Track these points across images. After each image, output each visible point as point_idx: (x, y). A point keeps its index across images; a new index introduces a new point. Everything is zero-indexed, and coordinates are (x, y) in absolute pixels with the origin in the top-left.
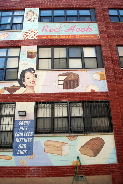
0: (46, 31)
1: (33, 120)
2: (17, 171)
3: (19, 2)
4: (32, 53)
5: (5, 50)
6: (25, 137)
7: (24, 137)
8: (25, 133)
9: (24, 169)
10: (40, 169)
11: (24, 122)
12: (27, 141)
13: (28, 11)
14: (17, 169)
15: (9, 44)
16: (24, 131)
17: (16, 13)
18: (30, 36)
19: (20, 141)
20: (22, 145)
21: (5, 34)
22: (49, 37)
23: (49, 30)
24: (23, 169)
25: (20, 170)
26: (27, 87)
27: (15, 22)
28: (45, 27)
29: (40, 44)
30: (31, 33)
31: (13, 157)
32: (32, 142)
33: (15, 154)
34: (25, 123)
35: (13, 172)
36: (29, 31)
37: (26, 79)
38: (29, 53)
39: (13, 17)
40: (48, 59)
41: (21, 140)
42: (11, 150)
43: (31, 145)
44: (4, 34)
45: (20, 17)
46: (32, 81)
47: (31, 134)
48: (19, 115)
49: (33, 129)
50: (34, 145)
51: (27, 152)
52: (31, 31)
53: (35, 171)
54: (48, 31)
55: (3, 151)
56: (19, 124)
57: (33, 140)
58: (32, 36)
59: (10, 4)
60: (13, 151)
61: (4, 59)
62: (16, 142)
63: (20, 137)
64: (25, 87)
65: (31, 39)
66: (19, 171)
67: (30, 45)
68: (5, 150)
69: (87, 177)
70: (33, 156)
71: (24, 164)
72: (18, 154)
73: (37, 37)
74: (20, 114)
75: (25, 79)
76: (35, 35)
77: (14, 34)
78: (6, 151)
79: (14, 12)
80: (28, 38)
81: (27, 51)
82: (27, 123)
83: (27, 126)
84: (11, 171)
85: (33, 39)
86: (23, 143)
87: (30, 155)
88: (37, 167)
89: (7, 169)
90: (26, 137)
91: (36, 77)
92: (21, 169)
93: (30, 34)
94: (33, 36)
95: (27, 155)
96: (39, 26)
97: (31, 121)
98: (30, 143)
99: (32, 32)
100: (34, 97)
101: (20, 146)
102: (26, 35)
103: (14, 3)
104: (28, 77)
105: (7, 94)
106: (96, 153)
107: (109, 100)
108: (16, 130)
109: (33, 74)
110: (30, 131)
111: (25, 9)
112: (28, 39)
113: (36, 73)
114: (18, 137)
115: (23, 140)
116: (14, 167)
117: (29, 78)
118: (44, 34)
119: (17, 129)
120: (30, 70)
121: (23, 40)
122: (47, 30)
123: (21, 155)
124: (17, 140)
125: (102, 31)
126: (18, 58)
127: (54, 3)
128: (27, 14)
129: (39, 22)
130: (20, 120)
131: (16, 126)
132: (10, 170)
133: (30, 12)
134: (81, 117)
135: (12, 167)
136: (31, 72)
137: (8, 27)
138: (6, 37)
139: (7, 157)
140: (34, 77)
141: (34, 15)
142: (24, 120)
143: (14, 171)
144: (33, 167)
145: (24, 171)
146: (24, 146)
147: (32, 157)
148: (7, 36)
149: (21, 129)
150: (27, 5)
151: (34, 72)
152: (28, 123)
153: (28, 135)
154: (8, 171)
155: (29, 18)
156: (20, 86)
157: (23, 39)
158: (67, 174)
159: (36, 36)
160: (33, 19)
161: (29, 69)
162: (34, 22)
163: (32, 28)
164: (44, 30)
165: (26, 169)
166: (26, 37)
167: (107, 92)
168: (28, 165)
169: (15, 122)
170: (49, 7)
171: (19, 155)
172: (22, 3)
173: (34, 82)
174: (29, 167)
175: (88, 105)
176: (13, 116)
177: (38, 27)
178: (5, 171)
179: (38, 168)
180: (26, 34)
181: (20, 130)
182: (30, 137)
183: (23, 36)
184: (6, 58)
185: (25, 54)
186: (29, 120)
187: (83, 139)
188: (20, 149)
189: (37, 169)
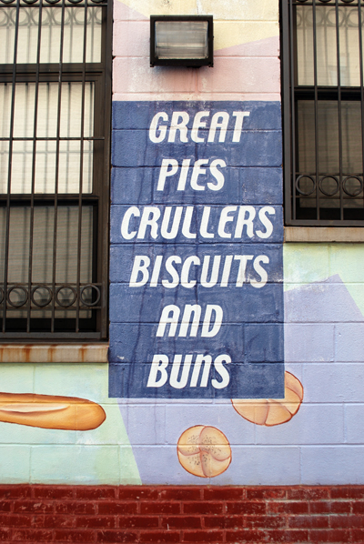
1: (269, 106)
2: (154, 523)
6: (207, 242)
7: (199, 246)
8: (207, 211)
9: (217, 509)
10: (345, 508)
11: (198, 124)
12: (233, 280)
14: (155, 509)
16: (195, 199)
19: (164, 274)
20: (189, 308)
24: (203, 509)
25: (182, 515)
31: (114, 407)
32: (275, 286)
33: (128, 382)
34: (204, 132)
35: (117, 529)
41: (178, 267)
42: (98, 351)
43: (263, 313)
47: (255, 219)
49: (272, 180)
50: (289, 315)
51: (233, 369)
53: (306, 524)
55: (27, 362)
56: (153, 138)
57: (276, 267)
60: (111, 360)
62: (133, 283)
63: (167, 246)
66: (174, 523)
68: (40, 351)
70: (288, 402)
71: (214, 466)
72: (152, 383)
78: (51, 362)
82: (224, 125)
83: (221, 156)
84: (103, 523)
86: (199, 296)
87: (258, 393)
88: (320, 491)
89: (71, 508)
90: (219, 247)
92: (188, 509)
95: (231, 392)
97: (258, 110)
98: (257, 299)
101: (171, 321)
108: (124, 182)
110: (247, 196)
114: (148, 241)
115: (195, 272)
116: (129, 492)
119: (133, 176)
123: (186, 393)
124: (141, 272)
130: (154, 107)
131: (125, 149)
132: (98, 517)
135: (106, 491)
139: (64, 412)
142: (197, 107)
143: (124, 523)
144: (288, 488)
145: (211, 523)
146: (210, 321)
147: (278, 409)
149: (172, 181)
152: (231, 129)
153: (230, 227)
154: (80, 522)
165: (234, 509)
168: (241, 476)
169: (118, 118)
171: (168, 391)
174: (259, 492)
176: (97, 76)
178: (49, 524)
179: (330, 501)
181: (161, 186)
182: (248, 245)
186: (240, 106)
188: (175, 346)
189: (322, 508)
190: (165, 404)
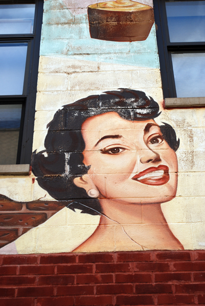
4: (120, 16)
26: (105, 204)
37: (93, 157)
38: (102, 16)
46: (140, 167)
75: (86, 154)
81: (88, 4)
91: (174, 144)
100: (177, 277)
104: (109, 143)
109: (144, 124)
113: (166, 117)
117: (115, 151)
120: (122, 104)
136: (126, 116)
140: (154, 140)
151: (155, 114)
156: (49, 198)
161: (111, 95)
173: (160, 174)
185: (73, 22)
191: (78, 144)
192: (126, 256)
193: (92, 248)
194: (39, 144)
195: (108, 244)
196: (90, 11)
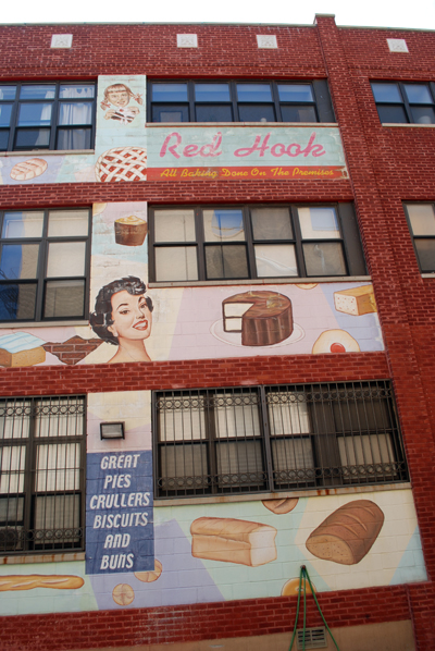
0: (174, 153)
1: (147, 452)
2: (103, 626)
3: (78, 55)
4: (130, 227)
5: (38, 216)
6: (124, 508)
7: (120, 510)
8: (124, 495)
9: (128, 618)
10: (180, 615)
11: (120, 460)
12: (134, 523)
13: (109, 84)
14: (104, 620)
15: (53, 195)
16: (119, 491)
17: (68, 92)
18: (122, 170)
19: (107, 522)
20: (117, 536)
21: (37, 163)
22: (185, 174)
23: (183, 150)
24: (123, 619)
25: (115, 622)
26: (121, 340)
27: (64, 121)
28: (168, 138)
29: (156, 198)
30: (125, 160)
31: (88, 579)
32: (150, 525)
33: (93, 568)
34: (122, 464)
35: (89, 630)
36: (118, 152)
37: (116, 315)
38: (122, 228)
39: (57, 103)
40: (183, 248)
41: (112, 519)
42: (81, 555)
43: (146, 536)
44: (33, 162)
45: (80, 104)
47: (143, 497)
48: (102, 438)
49: (149, 482)
50: (156, 536)
51: (134, 560)
52: (123, 153)
53: (165, 622)
54: (181, 155)
55: (53, 562)
56: (102, 467)
57: (151, 517)
58: (127, 169)
59: (45, 59)
60: (86, 559)
61: (36, 248)
62: (95, 527)
63: (108, 511)
64: (114, 340)
65: (126, 179)
66: (112, 626)
67: (123, 200)
68: (58, 557)
69: (336, 631)
70: (156, 572)
71: (127, 600)
72: (102, 567)
73: (144, 172)
74: (106, 434)
75: (113, 314)
76: (137, 167)
77: (67, 163)
78: (63, 561)
79: (62, 87)
80: (114, 178)
81: (114, 220)
82: (130, 461)
83: (129, 473)
84: (83, 628)
85: (132, 179)
86: (121, 530)
87: (144, 569)
88: (170, 608)
89: (70, 622)
90: (129, 510)
91: (151, 309)
92: (117, 619)
93: (119, 162)
94: (132, 170)
95: (134, 569)
96: (149, 135)
97: (143, 454)
98: (143, 530)
99: (128, 155)
100: (148, 373)
101: (111, 541)
102: (108, 167)
103: (59, 57)
104: (123, 308)
105: (54, 368)
106: (360, 550)
107: (392, 379)
108: (91, 486)
109: (138, 297)
110: (139, 488)
111: (100, 77)
112: (117, 180)
113: (149, 293)
114: (101, 509)
115: (119, 521)
116: (94, 614)
117: (125, 312)
118: (168, 162)
119: (95, 482)
120: (129, 285)
121: (98, 183)
122: (176, 150)
123: (116, 571)
124: (98, 522)
125: (355, 156)
126: (83, 244)
127: (194, 61)
128: (107, 94)
129: (147, 121)
130: (103, 455)
131: (92, 472)
132: (81, 625)
133: (117, 89)
134: (305, 436)
135: (85, 614)
136: (131, 292)
137: (44, 138)
138: (38, 172)
139: (67, 582)
140: (142, 306)
141: (132, 99)
142: (119, 454)
143: (92, 627)
144: (157, 608)
145: (126, 625)
146: (124, 540)
147: (151, 575)
148: (44, 168)
149: (110, 484)
150: (103, 65)
151: (143, 292)
152: (133, 462)
153: (133, 502)
154: (74, 628)
155: (115, 108)
156: (98, 337)
157: (100, 181)
158: (272, 625)
159: (141, 169)
160: (126, 113)
161: (125, 280)
162: (133, 121)
163: (126, 144)
164: (168, 151)
165: (135, 618)
166: (107, 172)
167: (381, 354)
168: (138, 604)
169: (89, 459)
170: (177, 73)
171: (109, 571)
172: (87, 57)
173: (144, 324)
174: (145, 610)
175: (326, 396)
176: (81, 440)
177: (145, 139)
178: (61, 629)
179: (174, 612)
180: (106, 161)
181: (105, 487)
182: (140, 509)
183: (97, 171)
184: (44, 242)
185: (107, 232)
186: (136, 452)
187: (316, 508)
188: (112, 552)
189: (170, 615)
190: (107, 575)
191: (109, 308)
192: (128, 364)
193: (115, 361)
194: (92, 310)
195: (125, 358)
196: (116, 224)
